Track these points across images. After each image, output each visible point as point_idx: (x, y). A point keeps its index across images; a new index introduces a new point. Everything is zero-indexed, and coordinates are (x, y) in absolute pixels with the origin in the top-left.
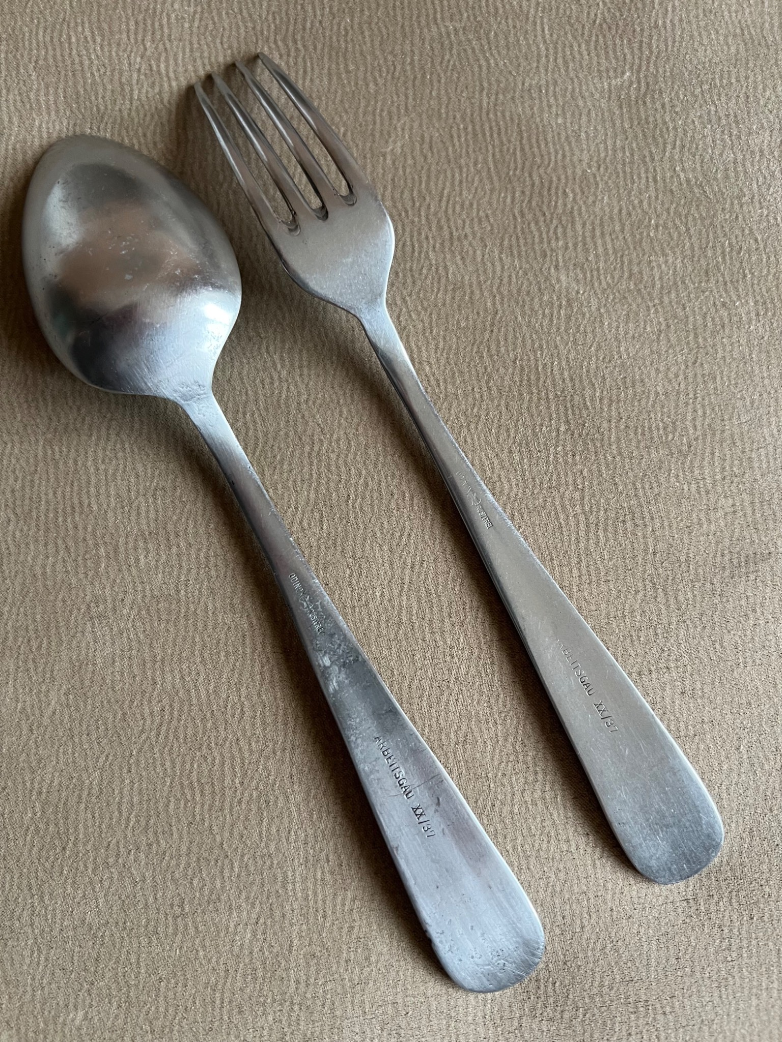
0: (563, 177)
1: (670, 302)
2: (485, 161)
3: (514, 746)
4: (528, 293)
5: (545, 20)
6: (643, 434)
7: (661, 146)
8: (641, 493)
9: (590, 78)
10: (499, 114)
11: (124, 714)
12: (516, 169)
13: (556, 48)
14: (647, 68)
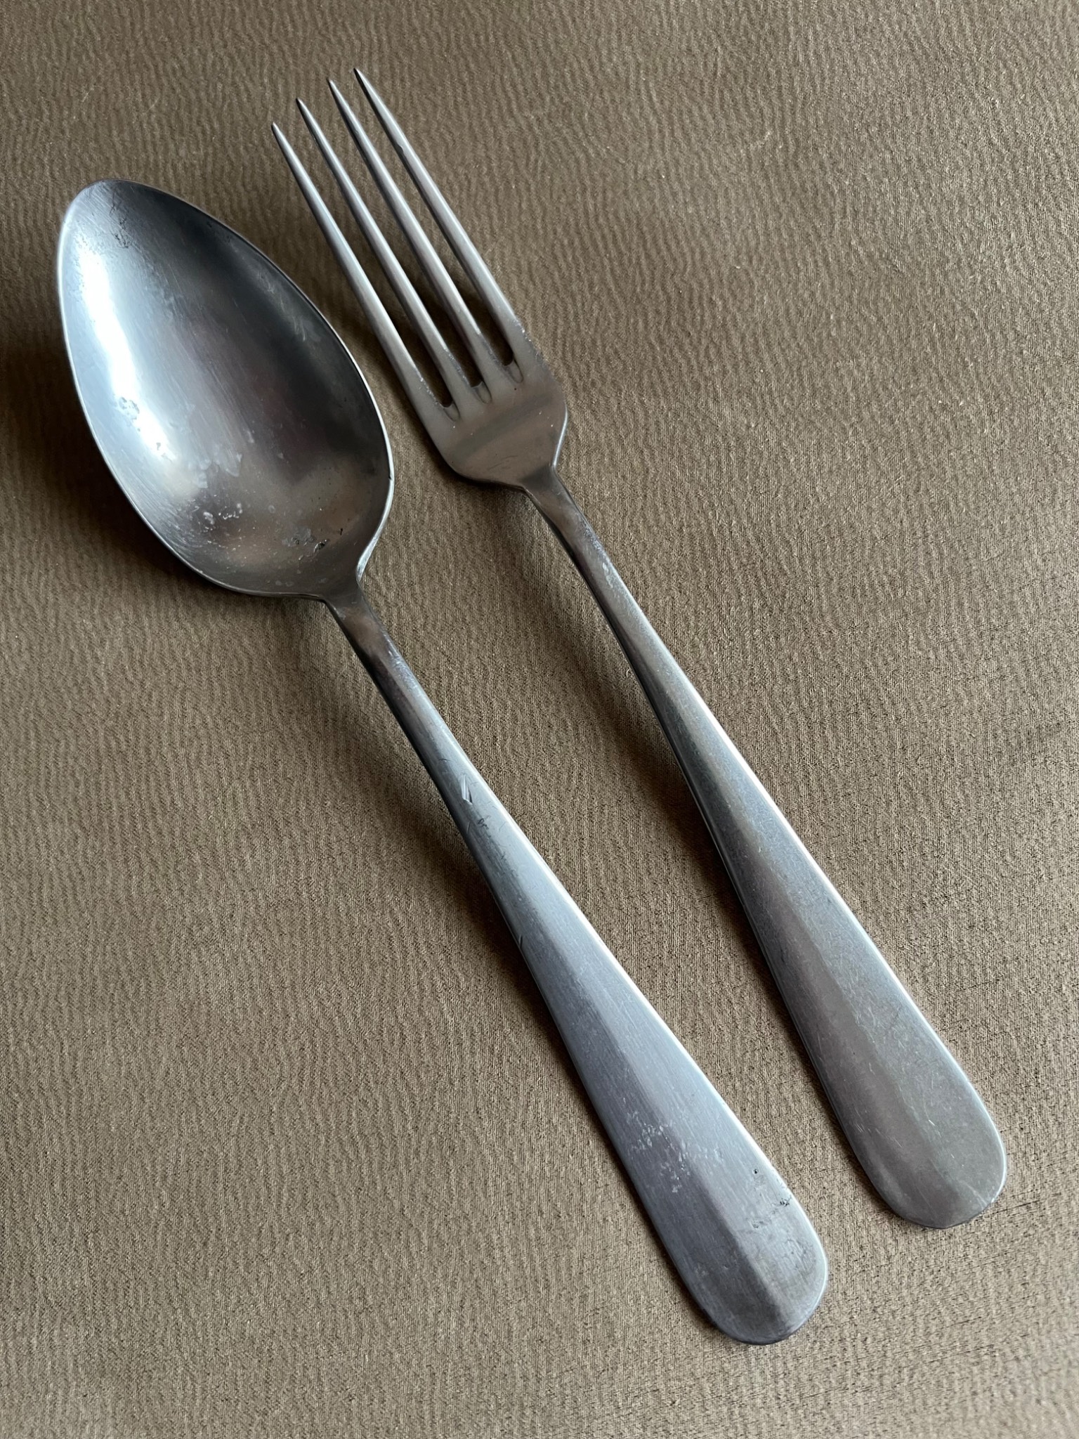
0: (706, 281)
1: (873, 417)
2: (603, 281)
3: (758, 1028)
4: (684, 440)
5: (651, 85)
6: (864, 595)
7: (827, 217)
8: (873, 672)
9: (720, 147)
10: (611, 216)
11: (255, 1061)
12: (643, 283)
13: (670, 118)
14: (794, 121)
